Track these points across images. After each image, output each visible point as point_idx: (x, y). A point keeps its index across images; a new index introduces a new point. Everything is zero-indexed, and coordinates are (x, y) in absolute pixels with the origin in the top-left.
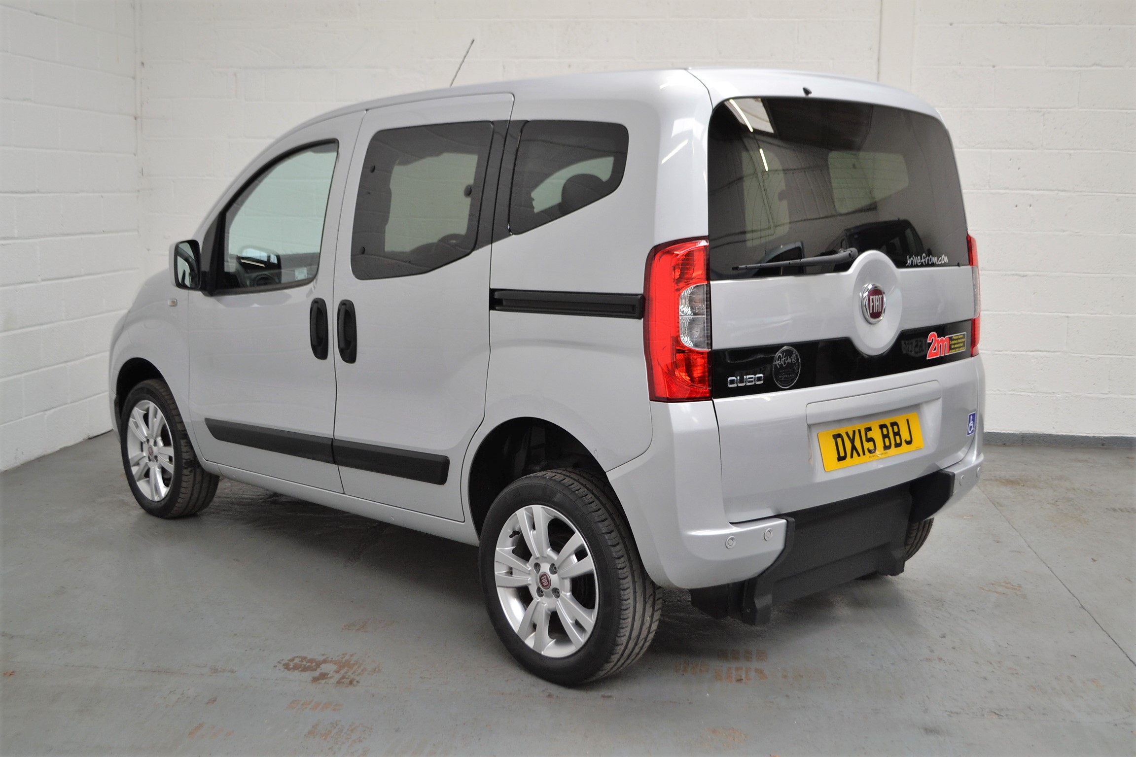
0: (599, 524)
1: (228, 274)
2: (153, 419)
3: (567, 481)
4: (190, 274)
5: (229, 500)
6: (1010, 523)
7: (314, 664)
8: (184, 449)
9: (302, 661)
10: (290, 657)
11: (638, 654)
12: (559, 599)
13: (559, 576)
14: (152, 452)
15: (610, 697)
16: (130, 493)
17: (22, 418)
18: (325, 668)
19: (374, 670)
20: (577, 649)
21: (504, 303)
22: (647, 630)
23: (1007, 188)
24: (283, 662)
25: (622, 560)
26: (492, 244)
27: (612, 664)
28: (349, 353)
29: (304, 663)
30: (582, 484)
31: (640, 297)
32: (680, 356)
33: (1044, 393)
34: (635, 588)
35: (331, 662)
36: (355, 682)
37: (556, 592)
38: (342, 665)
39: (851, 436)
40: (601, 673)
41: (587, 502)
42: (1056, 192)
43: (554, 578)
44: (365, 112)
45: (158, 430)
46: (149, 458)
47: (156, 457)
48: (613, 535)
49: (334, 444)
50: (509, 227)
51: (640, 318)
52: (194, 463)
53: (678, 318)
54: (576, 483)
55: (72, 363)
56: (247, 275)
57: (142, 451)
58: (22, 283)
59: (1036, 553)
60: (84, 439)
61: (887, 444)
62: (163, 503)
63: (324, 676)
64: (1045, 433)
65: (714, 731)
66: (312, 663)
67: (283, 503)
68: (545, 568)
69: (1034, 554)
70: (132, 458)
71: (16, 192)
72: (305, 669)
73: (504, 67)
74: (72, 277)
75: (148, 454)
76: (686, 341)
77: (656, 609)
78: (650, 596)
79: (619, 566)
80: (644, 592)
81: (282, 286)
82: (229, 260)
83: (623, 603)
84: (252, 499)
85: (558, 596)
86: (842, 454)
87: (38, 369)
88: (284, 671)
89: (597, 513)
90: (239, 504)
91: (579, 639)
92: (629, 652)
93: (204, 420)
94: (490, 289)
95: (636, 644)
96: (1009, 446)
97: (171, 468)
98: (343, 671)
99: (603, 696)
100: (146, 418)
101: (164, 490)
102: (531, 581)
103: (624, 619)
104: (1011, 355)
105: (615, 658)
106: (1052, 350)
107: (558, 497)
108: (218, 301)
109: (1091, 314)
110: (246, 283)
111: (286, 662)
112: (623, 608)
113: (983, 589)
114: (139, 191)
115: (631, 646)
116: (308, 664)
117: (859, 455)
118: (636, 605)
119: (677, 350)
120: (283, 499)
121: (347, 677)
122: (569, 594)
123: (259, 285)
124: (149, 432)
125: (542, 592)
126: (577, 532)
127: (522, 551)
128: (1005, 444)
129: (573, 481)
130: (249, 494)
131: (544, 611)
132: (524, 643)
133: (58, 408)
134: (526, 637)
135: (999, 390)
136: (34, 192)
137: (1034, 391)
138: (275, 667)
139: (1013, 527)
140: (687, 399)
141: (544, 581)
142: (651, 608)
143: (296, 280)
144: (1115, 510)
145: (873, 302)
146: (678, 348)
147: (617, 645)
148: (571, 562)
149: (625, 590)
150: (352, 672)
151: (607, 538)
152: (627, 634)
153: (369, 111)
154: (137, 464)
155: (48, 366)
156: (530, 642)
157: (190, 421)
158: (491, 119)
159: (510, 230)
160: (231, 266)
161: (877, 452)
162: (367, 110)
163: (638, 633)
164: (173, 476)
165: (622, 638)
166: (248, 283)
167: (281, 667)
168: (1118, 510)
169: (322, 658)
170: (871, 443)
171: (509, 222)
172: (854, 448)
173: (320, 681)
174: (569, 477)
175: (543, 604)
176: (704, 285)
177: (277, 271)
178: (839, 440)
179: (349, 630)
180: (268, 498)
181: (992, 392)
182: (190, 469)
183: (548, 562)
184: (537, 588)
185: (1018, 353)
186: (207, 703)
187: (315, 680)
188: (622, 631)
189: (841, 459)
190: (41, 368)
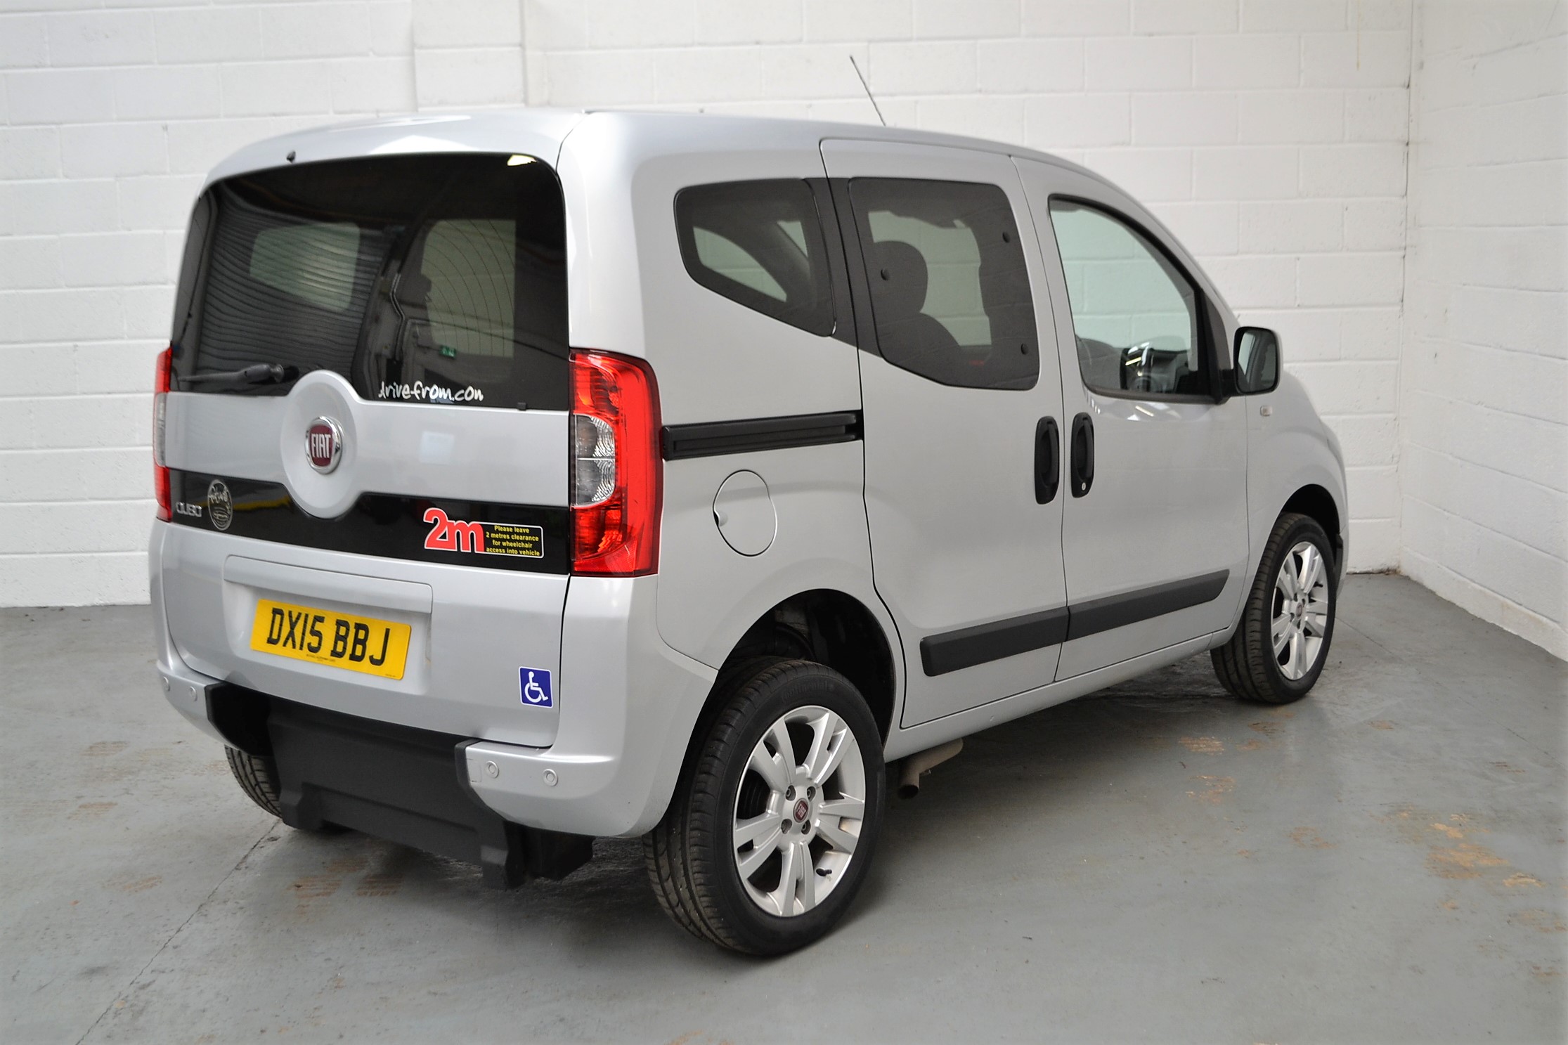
39: (294, 619)
61: (339, 649)
86: (275, 636)
117: (294, 647)
145: (315, 443)
161: (320, 653)
170: (317, 639)
172: (291, 634)
178: (278, 617)
189: (271, 641)
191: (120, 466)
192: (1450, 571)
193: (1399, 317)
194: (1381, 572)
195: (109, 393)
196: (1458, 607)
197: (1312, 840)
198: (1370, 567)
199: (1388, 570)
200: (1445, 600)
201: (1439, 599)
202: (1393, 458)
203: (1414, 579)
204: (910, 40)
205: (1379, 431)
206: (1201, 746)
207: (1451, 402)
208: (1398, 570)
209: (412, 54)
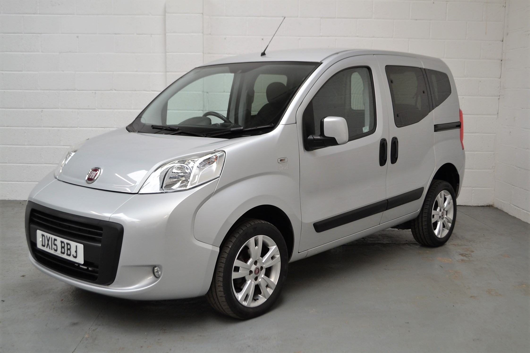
191: (55, 153)
192: (514, 206)
193: (497, 119)
194: (487, 206)
195: (53, 127)
196: (517, 218)
197: (495, 293)
198: (483, 204)
199: (490, 205)
200: (512, 216)
201: (510, 215)
202: (493, 167)
203: (499, 208)
204: (335, 18)
205: (488, 158)
206: (445, 261)
207: (516, 148)
208: (493, 205)
209: (165, 15)
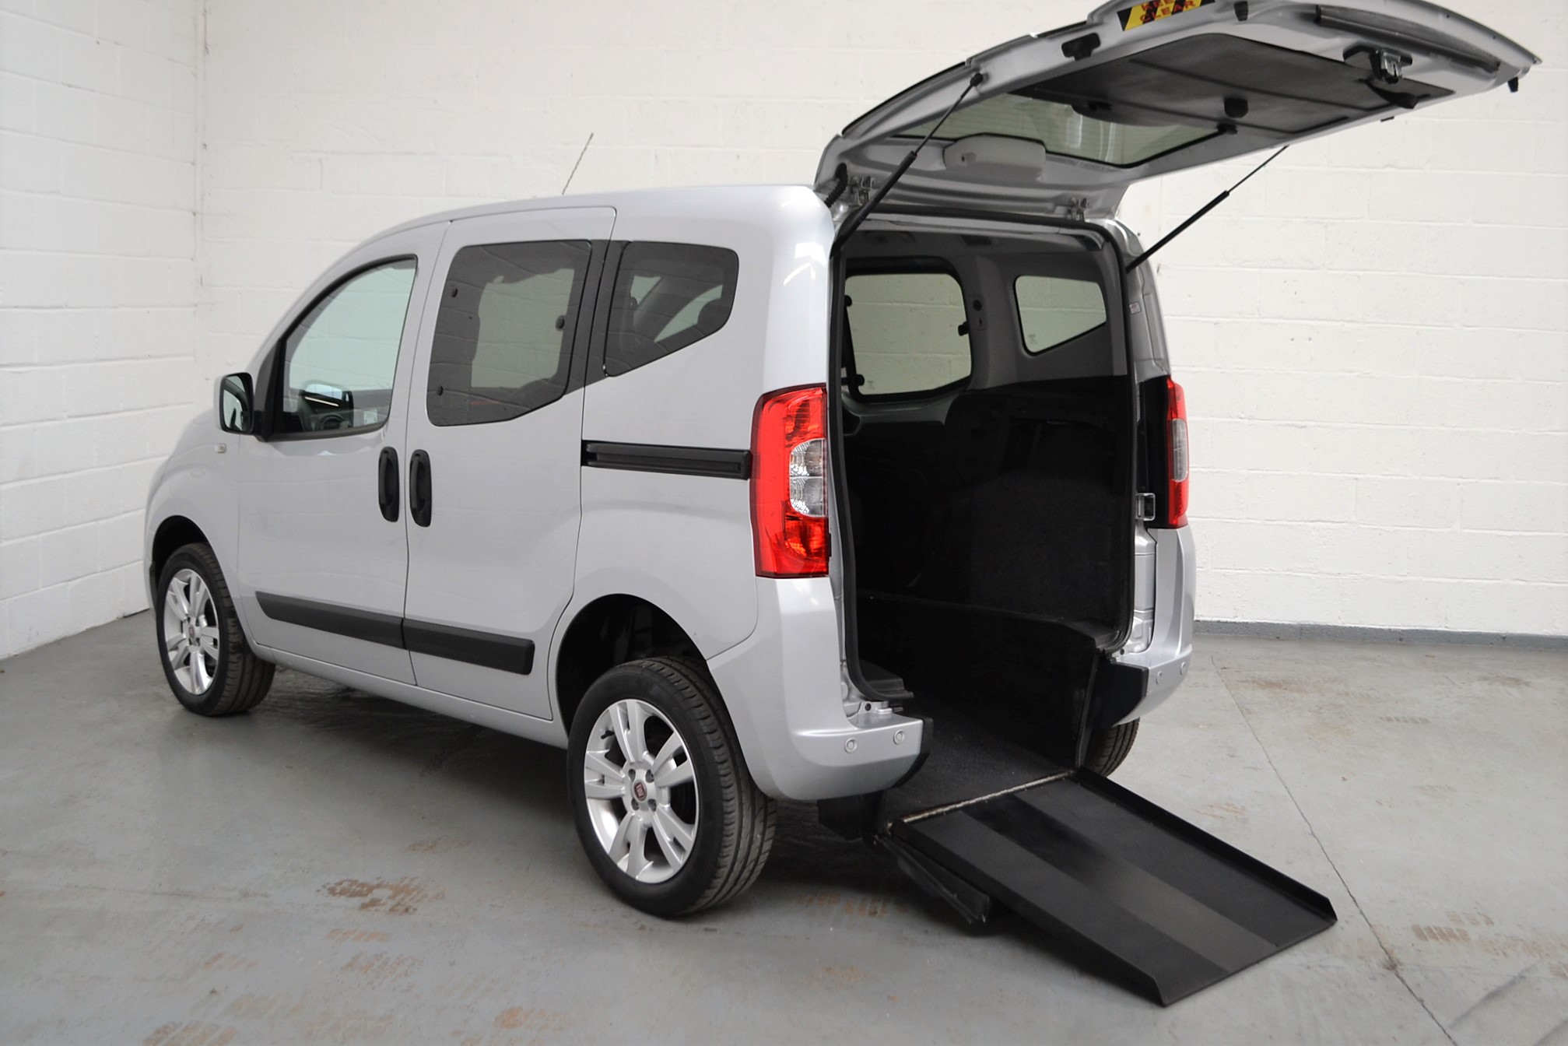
0: (701, 722)
1: (289, 414)
2: (195, 592)
3: (667, 671)
4: (242, 414)
5: (290, 694)
6: (1254, 734)
7: (365, 889)
8: (231, 630)
9: (351, 885)
10: (337, 881)
11: (748, 879)
12: (656, 813)
13: (655, 784)
14: (194, 633)
15: (715, 930)
16: (167, 686)
17: (37, 589)
18: (377, 894)
19: (437, 897)
20: (675, 873)
21: (598, 457)
22: (758, 850)
23: (1282, 317)
24: (329, 886)
25: (726, 765)
26: (585, 387)
27: (716, 890)
28: (423, 514)
29: (354, 887)
30: (683, 675)
31: (746, 453)
32: (791, 524)
33: (1327, 574)
34: (741, 799)
35: (385, 887)
36: (411, 910)
37: (653, 803)
38: (397, 890)
40: (703, 902)
41: (687, 695)
42: (1342, 322)
43: (650, 787)
44: (449, 223)
45: (200, 607)
46: (190, 640)
47: (198, 640)
48: (716, 735)
49: (404, 624)
50: (604, 367)
51: (746, 479)
52: (243, 647)
53: (788, 479)
54: (676, 674)
55: (104, 521)
56: (312, 416)
57: (182, 631)
58: (42, 421)
59: (1275, 770)
60: (117, 618)
62: (205, 696)
63: (374, 903)
64: (1329, 624)
65: (828, 970)
66: (363, 887)
67: (357, 700)
68: (641, 775)
69: (1273, 771)
70: (169, 642)
71: (38, 308)
72: (353, 895)
73: (656, 157)
74: (107, 413)
75: (189, 636)
76: (800, 506)
77: (768, 825)
78: (760, 809)
79: (722, 772)
80: (753, 804)
81: (355, 430)
82: (290, 395)
83: (726, 816)
84: (320, 694)
85: (654, 810)
87: (60, 528)
88: (328, 896)
89: (698, 709)
90: (301, 700)
91: (676, 860)
92: (736, 876)
93: (254, 595)
94: (582, 441)
95: (744, 867)
96: (1283, 640)
97: (215, 653)
98: (398, 898)
99: (706, 930)
100: (187, 590)
101: (206, 681)
102: (625, 791)
103: (728, 836)
104: (1286, 525)
105: (718, 883)
106: (1338, 520)
107: (655, 690)
108: (275, 447)
109: (1386, 475)
110: (310, 424)
111: (333, 885)
112: (725, 822)
113: (1198, 812)
114: (196, 305)
115: (737, 867)
116: (358, 889)
118: (742, 820)
119: (787, 516)
120: (359, 695)
121: (403, 904)
122: (667, 806)
123: (326, 428)
124: (191, 609)
125: (637, 804)
126: (676, 732)
127: (616, 756)
128: (1278, 638)
129: (674, 671)
130: (318, 688)
131: (639, 829)
132: (616, 866)
133: (86, 578)
134: (620, 858)
135: (1271, 570)
136: (61, 307)
137: (1314, 572)
138: (318, 891)
139: (1256, 738)
140: (800, 574)
141: (639, 789)
142: (762, 824)
143: (365, 424)
144: (1389, 720)
146: (789, 514)
147: (720, 867)
148: (669, 767)
149: (728, 801)
150: (410, 898)
151: (709, 739)
152: (732, 853)
153: (453, 223)
154: (176, 648)
155: (73, 525)
156: (623, 865)
157: (239, 597)
158: (589, 239)
159: (605, 372)
160: (291, 404)
162: (451, 221)
163: (745, 853)
164: (217, 663)
165: (726, 859)
166: (313, 426)
167: (325, 891)
168: (1394, 720)
169: (375, 882)
171: (604, 362)
173: (369, 908)
174: (670, 666)
175: (638, 818)
176: (820, 441)
177: (348, 411)
179: (414, 850)
180: (339, 693)
181: (1264, 572)
182: (238, 655)
183: (644, 768)
184: (631, 799)
185: (1295, 523)
186: (231, 931)
187: (364, 906)
188: (726, 850)
190: (64, 527)
